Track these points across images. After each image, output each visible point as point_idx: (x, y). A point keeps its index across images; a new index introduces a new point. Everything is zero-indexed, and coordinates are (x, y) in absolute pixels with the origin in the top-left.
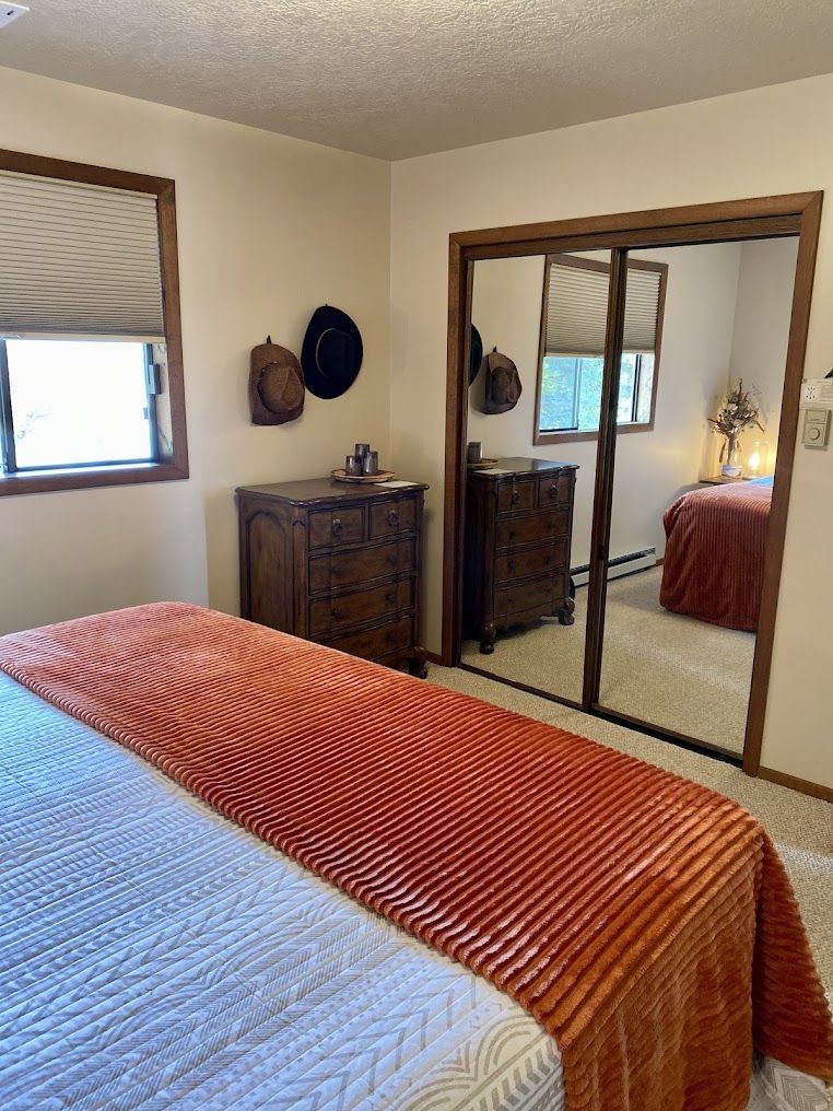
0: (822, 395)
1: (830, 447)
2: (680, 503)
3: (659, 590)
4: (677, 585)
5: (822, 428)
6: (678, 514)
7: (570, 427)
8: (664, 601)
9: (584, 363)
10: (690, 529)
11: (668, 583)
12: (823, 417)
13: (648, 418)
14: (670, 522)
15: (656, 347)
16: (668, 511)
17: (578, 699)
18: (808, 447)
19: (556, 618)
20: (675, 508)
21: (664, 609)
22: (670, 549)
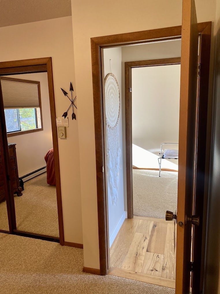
0: (62, 122)
1: (67, 138)
2: (49, 152)
3: (46, 179)
4: (51, 177)
5: (64, 133)
6: (48, 156)
7: (18, 130)
8: (48, 183)
9: (20, 111)
10: (52, 160)
11: (49, 177)
12: (63, 129)
13: (41, 127)
14: (46, 159)
15: (40, 106)
16: (46, 155)
17: (8, 230)
18: (61, 139)
19: (16, 194)
20: (47, 154)
21: (49, 185)
22: (48, 167)
